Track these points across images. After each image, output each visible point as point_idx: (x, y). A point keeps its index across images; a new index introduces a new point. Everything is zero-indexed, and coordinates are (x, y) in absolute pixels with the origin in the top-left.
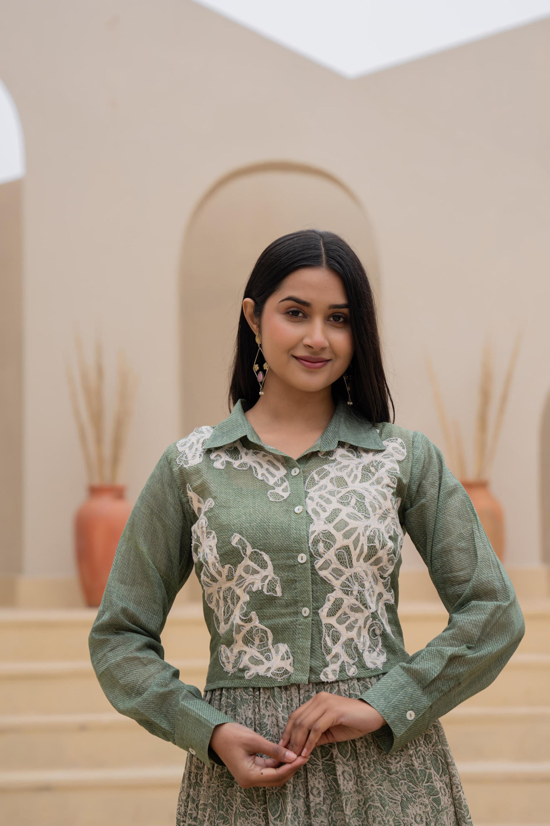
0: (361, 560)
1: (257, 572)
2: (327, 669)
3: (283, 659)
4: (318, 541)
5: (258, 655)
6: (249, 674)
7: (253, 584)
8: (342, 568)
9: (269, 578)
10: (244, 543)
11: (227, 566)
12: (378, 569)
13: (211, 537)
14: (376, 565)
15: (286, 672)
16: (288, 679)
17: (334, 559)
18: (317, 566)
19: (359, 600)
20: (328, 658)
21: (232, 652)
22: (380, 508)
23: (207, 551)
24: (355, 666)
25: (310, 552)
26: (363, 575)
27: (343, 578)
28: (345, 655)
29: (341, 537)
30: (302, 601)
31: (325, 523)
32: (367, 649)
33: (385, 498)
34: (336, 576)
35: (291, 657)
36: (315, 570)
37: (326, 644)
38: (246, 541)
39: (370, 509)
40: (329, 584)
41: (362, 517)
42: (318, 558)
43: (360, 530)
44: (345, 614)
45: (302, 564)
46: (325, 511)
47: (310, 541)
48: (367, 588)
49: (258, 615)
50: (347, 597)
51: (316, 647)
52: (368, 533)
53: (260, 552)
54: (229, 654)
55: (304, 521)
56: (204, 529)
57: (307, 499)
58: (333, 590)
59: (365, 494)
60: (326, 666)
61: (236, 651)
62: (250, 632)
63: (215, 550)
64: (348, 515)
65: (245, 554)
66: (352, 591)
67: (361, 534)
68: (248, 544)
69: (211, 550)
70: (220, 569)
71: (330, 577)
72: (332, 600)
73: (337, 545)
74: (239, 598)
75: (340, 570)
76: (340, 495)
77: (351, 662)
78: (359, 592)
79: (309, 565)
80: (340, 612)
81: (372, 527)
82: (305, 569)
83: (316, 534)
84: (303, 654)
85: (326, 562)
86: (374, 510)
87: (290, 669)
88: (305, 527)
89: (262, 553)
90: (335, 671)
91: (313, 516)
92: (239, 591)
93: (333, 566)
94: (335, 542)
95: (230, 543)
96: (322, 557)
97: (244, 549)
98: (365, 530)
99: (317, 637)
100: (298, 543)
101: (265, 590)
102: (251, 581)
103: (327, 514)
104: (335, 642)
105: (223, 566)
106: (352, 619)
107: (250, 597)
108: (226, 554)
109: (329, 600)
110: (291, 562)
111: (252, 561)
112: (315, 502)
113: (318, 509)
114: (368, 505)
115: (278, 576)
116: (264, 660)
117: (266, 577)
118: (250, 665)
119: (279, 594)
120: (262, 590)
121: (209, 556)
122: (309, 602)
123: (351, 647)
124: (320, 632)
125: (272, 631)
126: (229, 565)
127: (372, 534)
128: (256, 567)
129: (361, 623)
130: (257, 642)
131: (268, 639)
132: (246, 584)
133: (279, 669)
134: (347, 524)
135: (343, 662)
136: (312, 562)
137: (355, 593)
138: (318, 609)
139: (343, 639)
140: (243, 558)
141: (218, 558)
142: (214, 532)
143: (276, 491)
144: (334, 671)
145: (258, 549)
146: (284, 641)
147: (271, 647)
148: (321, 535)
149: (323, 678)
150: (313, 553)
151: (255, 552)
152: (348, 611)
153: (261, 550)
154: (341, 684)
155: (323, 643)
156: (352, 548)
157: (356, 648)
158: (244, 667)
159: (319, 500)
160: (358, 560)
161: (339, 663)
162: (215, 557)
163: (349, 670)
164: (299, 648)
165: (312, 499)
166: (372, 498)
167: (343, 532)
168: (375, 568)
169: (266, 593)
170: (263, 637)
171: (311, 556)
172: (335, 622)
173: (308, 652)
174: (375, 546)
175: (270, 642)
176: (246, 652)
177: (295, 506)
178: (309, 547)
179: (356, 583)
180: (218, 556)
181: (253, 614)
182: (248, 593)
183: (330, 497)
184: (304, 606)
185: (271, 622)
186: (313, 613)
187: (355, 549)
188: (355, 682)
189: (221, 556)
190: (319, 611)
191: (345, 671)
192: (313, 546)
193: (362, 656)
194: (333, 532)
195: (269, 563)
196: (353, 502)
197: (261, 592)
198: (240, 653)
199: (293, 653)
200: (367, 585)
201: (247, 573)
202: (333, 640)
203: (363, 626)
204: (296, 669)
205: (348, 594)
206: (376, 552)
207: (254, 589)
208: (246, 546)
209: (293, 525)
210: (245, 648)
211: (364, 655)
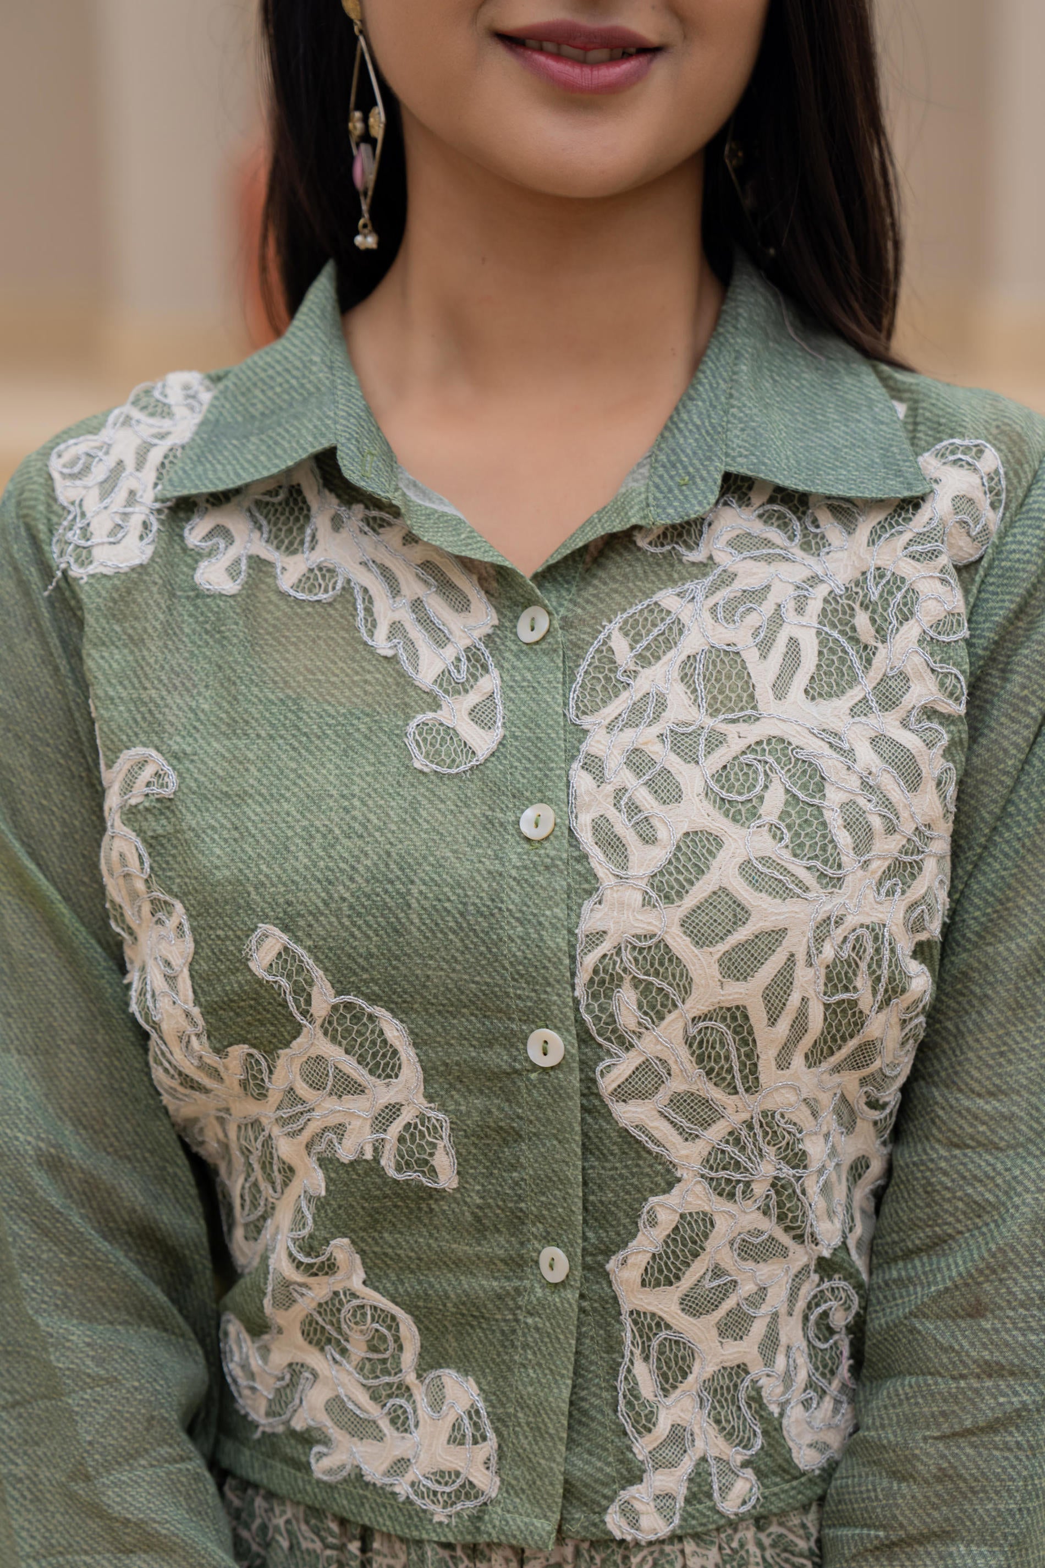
0: (798, 1061)
1: (359, 1089)
2: (633, 1490)
3: (456, 1439)
4: (616, 981)
5: (363, 1398)
6: (326, 1463)
7: (340, 1130)
8: (716, 1094)
9: (407, 1116)
10: (300, 969)
11: (238, 1051)
12: (863, 1081)
13: (171, 923)
14: (857, 1067)
15: (468, 1490)
16: (477, 1518)
17: (682, 1058)
18: (607, 1084)
19: (775, 1212)
20: (642, 1448)
21: (265, 1359)
22: (891, 829)
23: (156, 979)
24: (749, 1473)
25: (580, 1022)
26: (802, 1116)
27: (716, 1133)
28: (712, 1430)
29: (715, 970)
30: (540, 1218)
31: (647, 902)
32: (797, 1393)
33: (912, 779)
34: (686, 1124)
35: (491, 1434)
36: (598, 1095)
37: (634, 1392)
38: (309, 961)
39: (844, 839)
40: (658, 1157)
41: (808, 878)
42: (614, 1048)
43: (798, 942)
44: (717, 1272)
45: (545, 1070)
46: (649, 839)
47: (582, 977)
48: (814, 1166)
49: (362, 1252)
50: (728, 1206)
51: (594, 1401)
52: (829, 952)
53: (369, 1009)
54: (256, 1362)
55: (560, 883)
56: (140, 886)
57: (576, 765)
58: (671, 1183)
59: (830, 763)
60: (634, 1476)
61: (280, 1358)
62: (331, 1307)
63: (185, 983)
64: (747, 869)
65: (305, 1013)
66: (748, 1184)
67: (801, 958)
68: (318, 973)
69: (171, 979)
70: (211, 1059)
71: (662, 1129)
72: (667, 1221)
73: (696, 1004)
74: (289, 1171)
75: (706, 1102)
76: (722, 756)
77: (737, 1456)
78: (777, 1185)
79: (575, 1080)
80: (698, 1268)
81: (851, 921)
82: (558, 1093)
83: (606, 947)
84: (538, 1431)
85: (645, 1067)
86: (864, 840)
87: (487, 1483)
88: (560, 912)
89: (379, 1011)
90: (669, 1496)
91: (599, 861)
92: (286, 1149)
93: (676, 1085)
94: (686, 990)
95: (245, 961)
96: (629, 1047)
97: (303, 992)
98: (819, 940)
99: (597, 1363)
100: (531, 981)
101: (388, 1163)
102: (332, 1121)
103: (657, 856)
104: (668, 1383)
105: (219, 1051)
106: (747, 1288)
107: (329, 1180)
108: (228, 1004)
109: (653, 1223)
110: (497, 1058)
111: (334, 1039)
112: (608, 789)
113: (623, 827)
114: (834, 819)
115: (443, 1108)
116: (384, 1424)
117: (393, 1110)
118: (333, 1431)
119: (447, 1179)
120: (376, 1160)
121: (164, 1003)
122: (571, 1225)
123: (734, 1400)
124: (613, 1346)
125: (418, 1320)
126: (245, 1048)
127: (846, 952)
128: (350, 1066)
129: (777, 1298)
130: (358, 1349)
131: (401, 1348)
132: (313, 1127)
133: (442, 1476)
134: (740, 914)
135: (704, 1459)
136: (586, 1066)
137: (760, 1189)
138: (608, 1253)
139: (701, 1371)
140: (297, 1030)
141: (201, 1022)
142: (179, 907)
143: (443, 715)
144: (663, 1499)
145: (359, 993)
146: (464, 1365)
147: (410, 1378)
148: (627, 955)
149: (615, 1523)
150: (593, 1030)
151: (348, 1006)
152: (728, 1260)
153: (373, 999)
154: (689, 1547)
155: (622, 1387)
156: (758, 1016)
157: (756, 1399)
158: (309, 1430)
159: (628, 778)
160: (783, 1062)
161: (687, 1465)
162: (188, 1014)
163: (725, 1489)
164: (522, 1405)
165: (595, 767)
166: (854, 783)
167: (722, 947)
168: (850, 1081)
169: (391, 1172)
170: (383, 1338)
171: (584, 1038)
172: (675, 1308)
173: (558, 1425)
174: (853, 1003)
175: (409, 1357)
176: (315, 1375)
177: (522, 800)
178: (576, 1002)
179: (770, 1151)
180: (196, 1011)
181: (341, 1249)
182: (326, 1162)
183: (674, 763)
184: (548, 1239)
185: (410, 1284)
186: (586, 1267)
187: (773, 1021)
188: (748, 1534)
189: (209, 1011)
190: (611, 1266)
191: (709, 1496)
192: (595, 996)
193: (779, 1429)
194: (680, 944)
195: (408, 1054)
196: (774, 801)
197: (374, 1167)
198: (295, 1369)
199: (499, 1422)
200: (815, 1149)
201: (317, 1086)
202: (665, 1377)
203: (783, 1310)
204: (506, 1486)
205: (731, 1196)
206: (859, 1021)
207: (346, 1153)
208: (311, 983)
209: (512, 899)
210: (314, 1359)
211: (785, 1422)
